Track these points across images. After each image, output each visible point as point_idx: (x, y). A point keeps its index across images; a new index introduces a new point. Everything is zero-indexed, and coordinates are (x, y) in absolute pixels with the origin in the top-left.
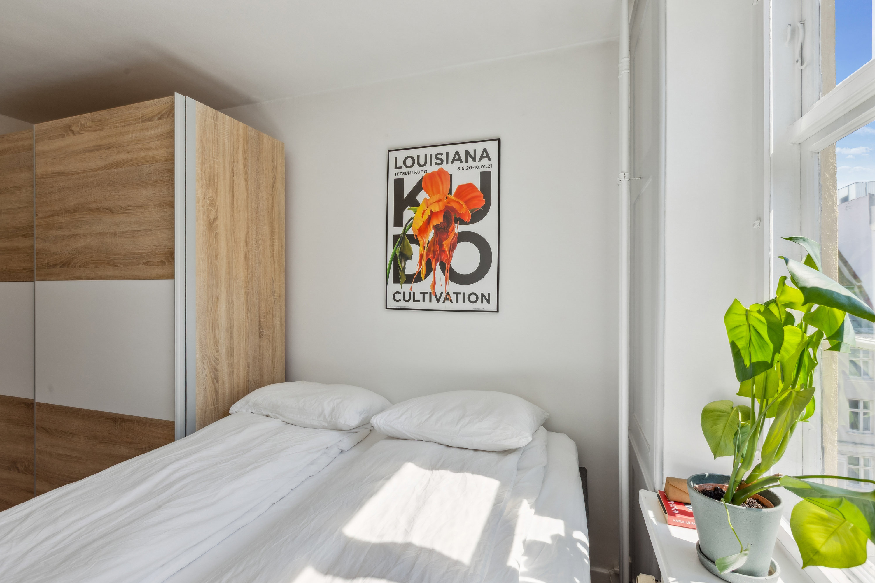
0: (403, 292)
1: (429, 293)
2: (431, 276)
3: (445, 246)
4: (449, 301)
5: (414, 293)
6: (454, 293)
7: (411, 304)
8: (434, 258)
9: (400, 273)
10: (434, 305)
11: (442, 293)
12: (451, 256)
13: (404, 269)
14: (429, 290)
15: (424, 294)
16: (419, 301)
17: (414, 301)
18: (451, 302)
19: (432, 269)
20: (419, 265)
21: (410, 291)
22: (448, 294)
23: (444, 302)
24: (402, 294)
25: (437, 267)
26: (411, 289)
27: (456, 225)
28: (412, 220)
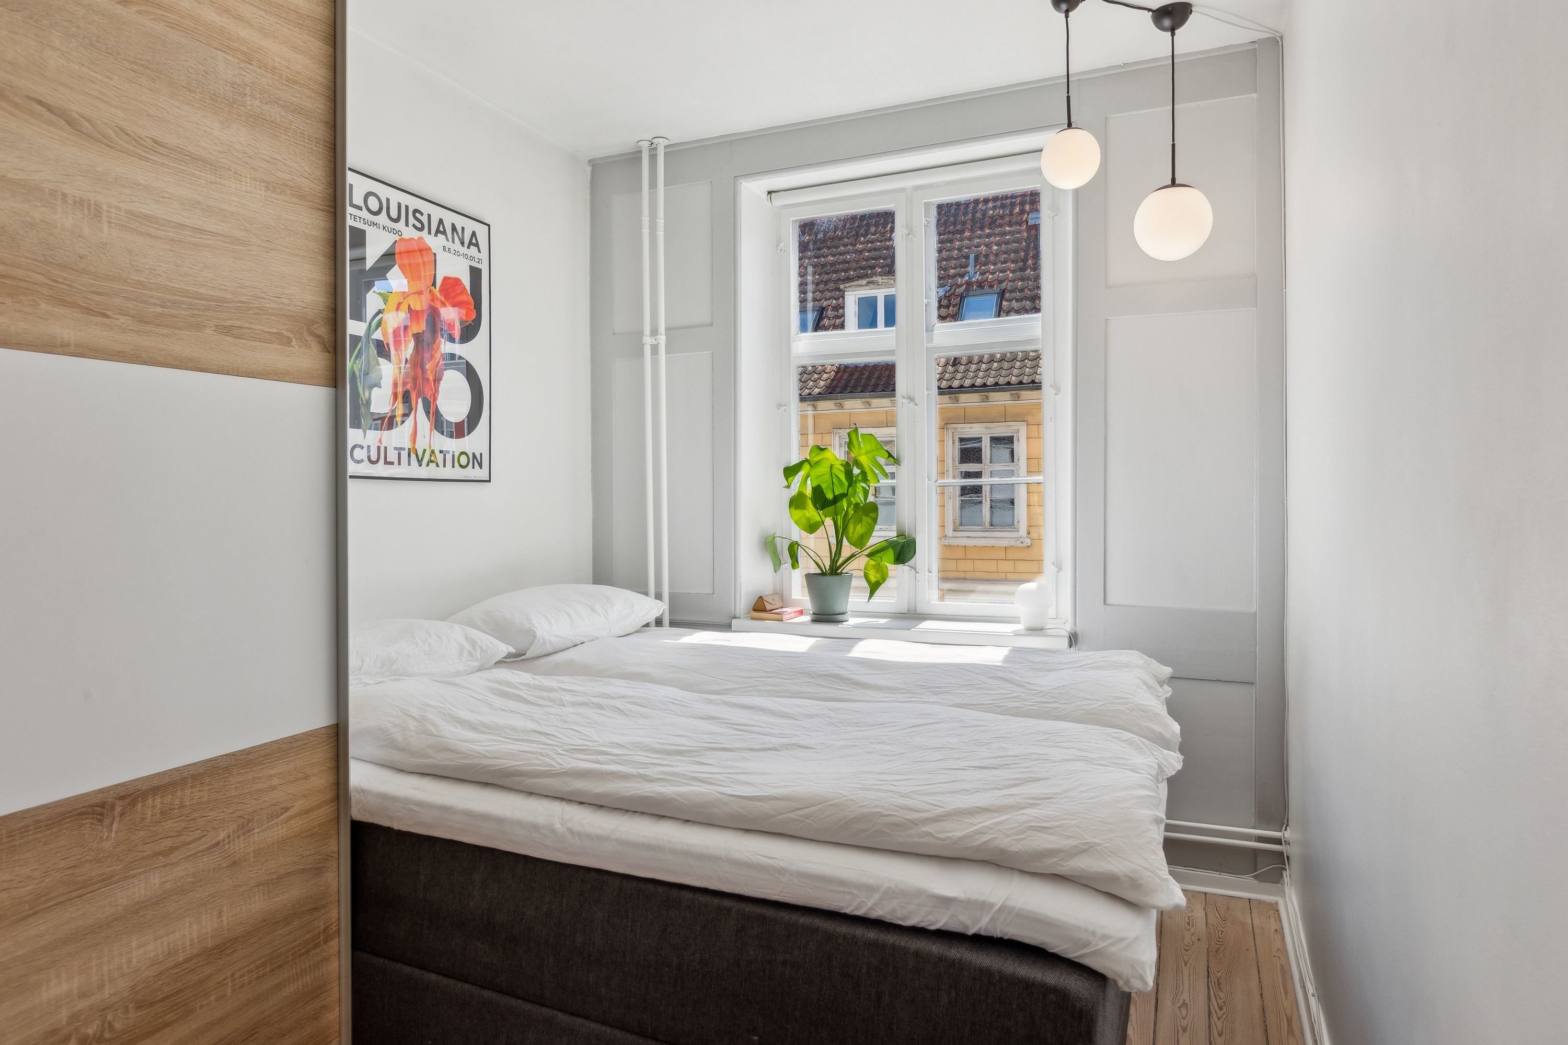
0: (368, 446)
1: (406, 452)
2: (410, 421)
3: (429, 372)
4: (434, 464)
5: (386, 448)
6: (441, 452)
7: (380, 470)
8: (415, 389)
9: (363, 410)
10: (415, 470)
11: (425, 450)
12: (437, 391)
13: (368, 402)
14: (407, 444)
15: (399, 449)
16: (392, 463)
17: (386, 463)
18: (437, 465)
19: (412, 409)
20: (393, 400)
21: (380, 445)
22: (433, 452)
23: (428, 465)
24: (365, 449)
25: (418, 405)
26: (380, 441)
27: (443, 340)
28: (381, 315)
